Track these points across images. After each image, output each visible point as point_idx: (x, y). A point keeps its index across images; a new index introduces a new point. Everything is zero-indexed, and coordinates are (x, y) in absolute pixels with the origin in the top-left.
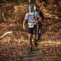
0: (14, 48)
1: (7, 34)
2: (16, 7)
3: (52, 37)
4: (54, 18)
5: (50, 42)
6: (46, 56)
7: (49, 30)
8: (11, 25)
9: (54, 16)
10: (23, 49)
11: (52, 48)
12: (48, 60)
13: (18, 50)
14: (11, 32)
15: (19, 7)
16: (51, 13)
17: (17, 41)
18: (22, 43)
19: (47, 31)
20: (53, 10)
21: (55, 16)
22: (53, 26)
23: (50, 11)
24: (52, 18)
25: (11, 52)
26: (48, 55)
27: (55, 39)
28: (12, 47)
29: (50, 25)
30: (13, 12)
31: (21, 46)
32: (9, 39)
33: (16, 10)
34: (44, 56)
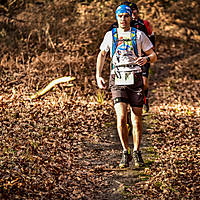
0: (77, 124)
1: (58, 85)
2: (81, 9)
3: (183, 92)
4: (189, 38)
5: (178, 107)
6: (168, 145)
7: (174, 74)
8: (68, 59)
9: (189, 32)
10: (103, 125)
11: (184, 122)
12: (172, 156)
13: (89, 128)
14: (69, 79)
15: (90, 7)
16: (181, 26)
17: (84, 103)
18: (98, 109)
19: (170, 75)
20: (186, 16)
21: (192, 34)
22: (186, 61)
23: (178, 20)
24: (185, 38)
25: (68, 133)
26: (172, 144)
27: (193, 97)
28: (71, 120)
29: (179, 58)
30: (73, 21)
31: (98, 119)
32: (63, 99)
33: (82, 18)
34: (160, 147)
